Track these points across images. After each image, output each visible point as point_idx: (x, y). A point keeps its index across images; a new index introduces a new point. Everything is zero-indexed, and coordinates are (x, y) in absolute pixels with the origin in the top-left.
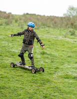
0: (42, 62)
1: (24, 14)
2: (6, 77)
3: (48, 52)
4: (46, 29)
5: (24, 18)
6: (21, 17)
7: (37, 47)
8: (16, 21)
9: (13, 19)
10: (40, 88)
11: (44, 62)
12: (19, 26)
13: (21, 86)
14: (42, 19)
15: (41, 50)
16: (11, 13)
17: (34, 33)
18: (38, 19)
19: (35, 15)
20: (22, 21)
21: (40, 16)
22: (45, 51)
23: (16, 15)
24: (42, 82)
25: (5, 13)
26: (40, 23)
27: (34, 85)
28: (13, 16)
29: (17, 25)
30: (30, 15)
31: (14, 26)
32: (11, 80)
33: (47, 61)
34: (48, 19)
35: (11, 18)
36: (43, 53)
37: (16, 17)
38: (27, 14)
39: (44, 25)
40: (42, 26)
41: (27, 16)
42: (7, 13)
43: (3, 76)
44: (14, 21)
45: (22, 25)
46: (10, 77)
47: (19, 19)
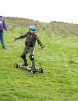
0: (70, 72)
1: (52, 22)
2: (34, 86)
3: (76, 61)
4: (74, 37)
5: (51, 26)
6: (48, 25)
7: (65, 55)
8: (44, 29)
9: (40, 27)
10: (68, 97)
11: (72, 71)
12: (46, 34)
13: (48, 96)
14: (70, 27)
15: (70, 59)
16: (38, 21)
17: (36, 36)
18: (66, 27)
19: (62, 23)
20: (50, 29)
21: (68, 24)
22: (73, 60)
23: (43, 23)
24: (70, 92)
25: (32, 20)
26: (68, 31)
27: (62, 95)
28: (40, 24)
29: (45, 33)
30: (58, 22)
31: (41, 35)
32: (39, 89)
33: (75, 70)
34: (76, 27)
35: (38, 26)
36: (71, 62)
37: (43, 25)
38: (55, 22)
39: (72, 33)
40: (70, 35)
41: (55, 24)
42: (34, 21)
43: (31, 85)
44: (41, 29)
45: (49, 33)
46: (37, 86)
47: (46, 27)
